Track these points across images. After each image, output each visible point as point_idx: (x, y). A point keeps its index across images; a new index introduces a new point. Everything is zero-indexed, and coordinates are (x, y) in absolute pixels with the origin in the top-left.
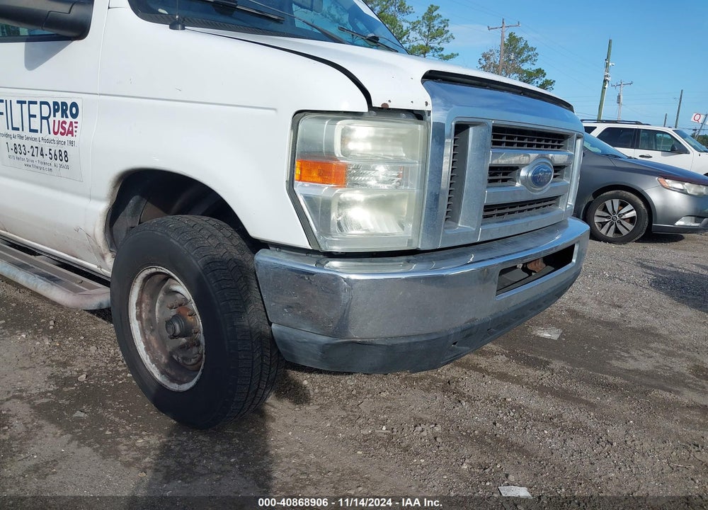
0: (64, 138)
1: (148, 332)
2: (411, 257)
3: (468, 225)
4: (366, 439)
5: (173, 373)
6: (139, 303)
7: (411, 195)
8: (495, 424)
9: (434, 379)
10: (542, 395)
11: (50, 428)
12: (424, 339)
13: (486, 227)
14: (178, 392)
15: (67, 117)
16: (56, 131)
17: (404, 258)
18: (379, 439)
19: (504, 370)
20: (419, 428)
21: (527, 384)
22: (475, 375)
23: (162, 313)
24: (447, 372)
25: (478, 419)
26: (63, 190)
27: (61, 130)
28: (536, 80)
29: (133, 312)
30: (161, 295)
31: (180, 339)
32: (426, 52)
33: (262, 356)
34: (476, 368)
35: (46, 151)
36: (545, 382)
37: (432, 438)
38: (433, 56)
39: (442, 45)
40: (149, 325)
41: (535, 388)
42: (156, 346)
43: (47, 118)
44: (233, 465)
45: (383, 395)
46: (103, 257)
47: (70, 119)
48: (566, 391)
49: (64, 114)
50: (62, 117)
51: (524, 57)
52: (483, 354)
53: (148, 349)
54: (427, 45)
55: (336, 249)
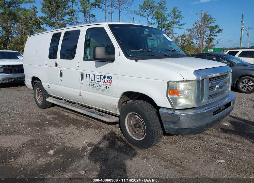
0: (108, 84)
1: (129, 127)
2: (194, 109)
3: (205, 101)
4: (183, 151)
5: (137, 136)
6: (127, 121)
7: (193, 96)
8: (214, 147)
9: (197, 137)
10: (225, 140)
11: (111, 150)
12: (198, 127)
13: (209, 100)
14: (139, 141)
15: (108, 79)
16: (105, 82)
17: (192, 109)
18: (187, 151)
19: (215, 134)
20: (196, 148)
21: (221, 137)
22: (207, 136)
23: (133, 123)
24: (199, 135)
25: (210, 146)
26: (106, 95)
27: (107, 82)
28: (215, 30)
29: (126, 122)
30: (133, 119)
31: (137, 128)
32: (174, 24)
33: (159, 132)
34: (207, 134)
35: (102, 86)
36: (226, 137)
37: (199, 150)
38: (176, 25)
39: (179, 21)
40: (130, 125)
41: (224, 138)
42: (131, 130)
43: (103, 79)
44: (155, 156)
45: (185, 141)
46: (117, 110)
47: (109, 80)
48: (232, 139)
49: (108, 78)
50: (107, 79)
51: (210, 21)
52: (209, 130)
53: (130, 131)
54: (174, 21)
55: (177, 108)
